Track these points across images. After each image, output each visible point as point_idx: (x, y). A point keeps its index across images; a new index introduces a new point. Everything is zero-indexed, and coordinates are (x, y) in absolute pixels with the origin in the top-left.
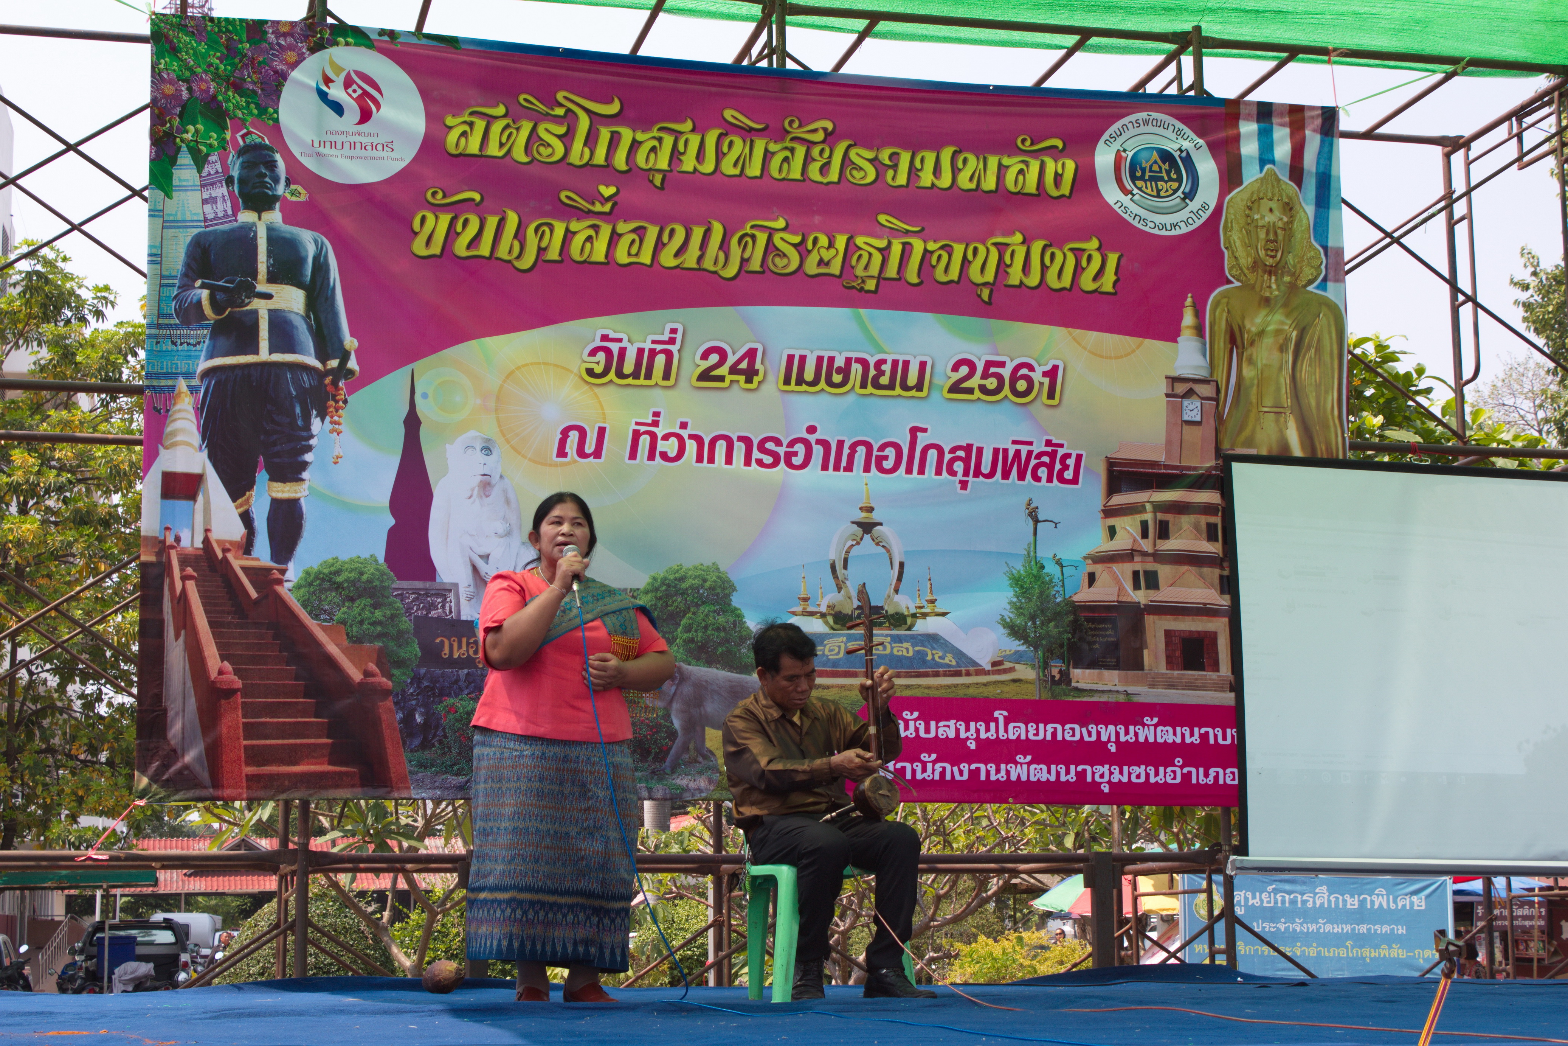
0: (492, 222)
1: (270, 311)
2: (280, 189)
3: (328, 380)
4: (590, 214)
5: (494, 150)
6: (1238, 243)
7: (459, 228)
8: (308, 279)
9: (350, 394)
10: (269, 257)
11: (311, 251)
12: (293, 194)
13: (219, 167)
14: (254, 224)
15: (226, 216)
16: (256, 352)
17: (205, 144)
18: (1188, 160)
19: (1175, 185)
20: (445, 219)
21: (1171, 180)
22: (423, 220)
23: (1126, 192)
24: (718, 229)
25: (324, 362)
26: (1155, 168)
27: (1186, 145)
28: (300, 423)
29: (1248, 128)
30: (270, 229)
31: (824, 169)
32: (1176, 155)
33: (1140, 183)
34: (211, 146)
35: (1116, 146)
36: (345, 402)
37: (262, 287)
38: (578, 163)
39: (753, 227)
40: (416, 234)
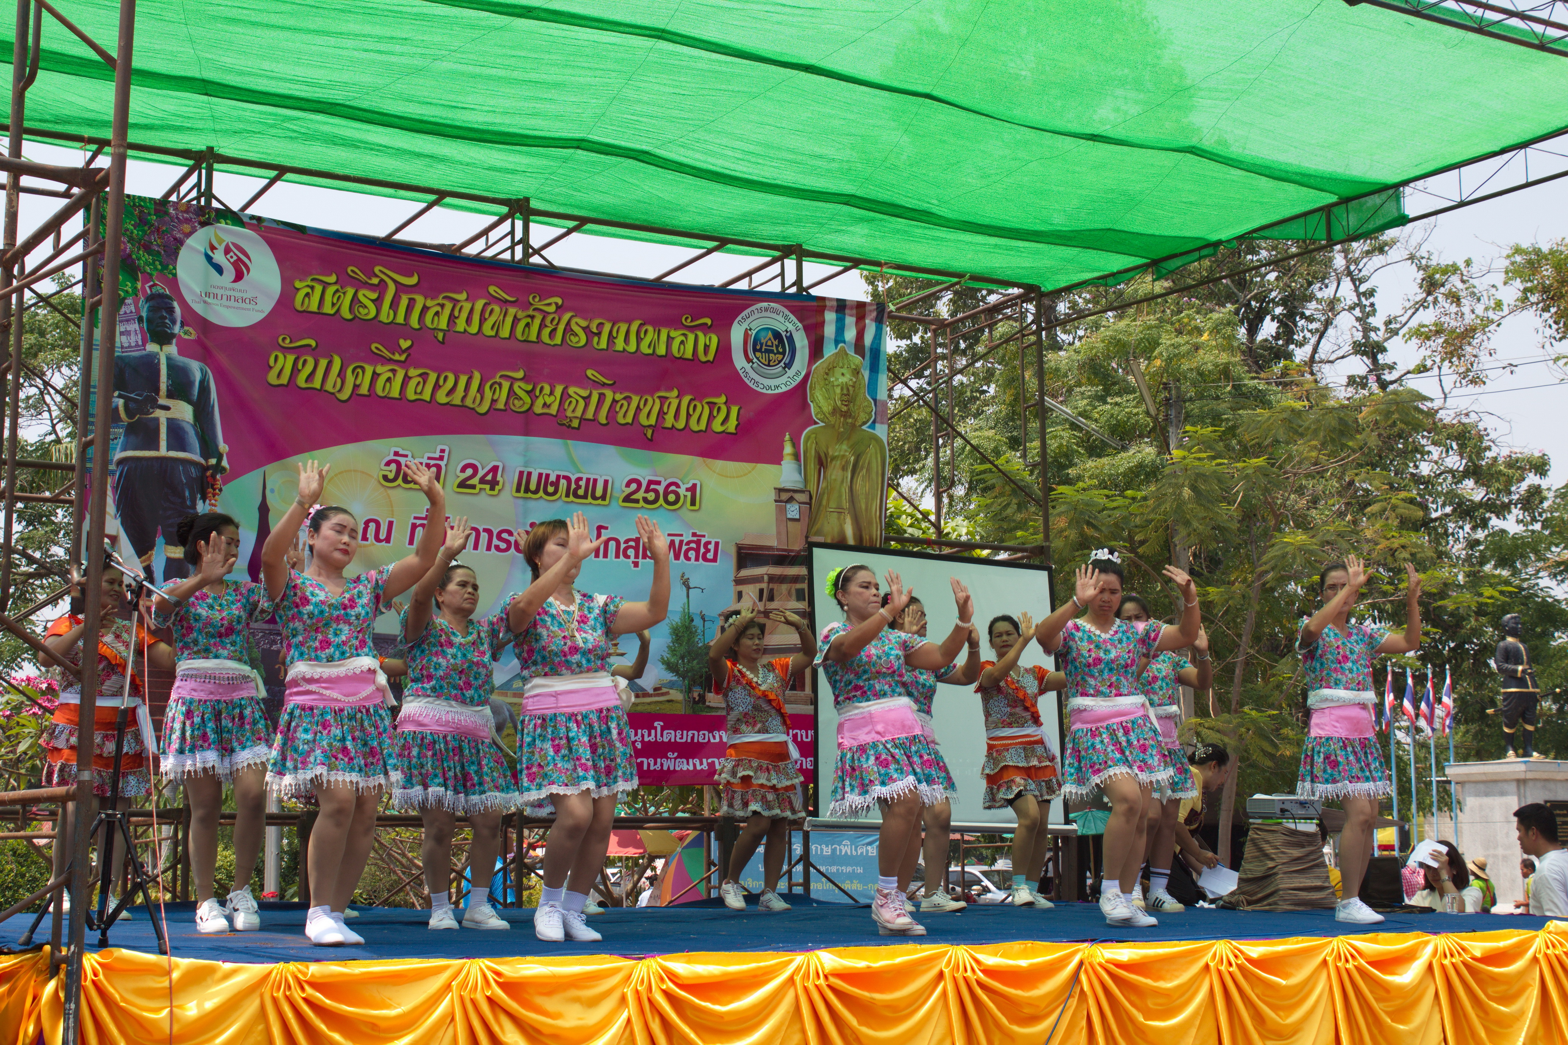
0: (323, 363)
1: (168, 419)
2: (177, 329)
3: (209, 473)
4: (391, 361)
5: (328, 309)
6: (820, 398)
7: (300, 367)
8: (196, 398)
9: (225, 483)
10: (168, 378)
11: (198, 376)
12: (186, 333)
13: (133, 308)
14: (158, 354)
15: (137, 345)
16: (157, 448)
17: (123, 290)
18: (790, 339)
19: (780, 357)
20: (291, 358)
21: (779, 353)
22: (276, 358)
23: (749, 360)
24: (477, 376)
25: (206, 460)
26: (769, 343)
27: (791, 327)
28: (188, 503)
29: (830, 317)
30: (169, 359)
31: (552, 334)
32: (783, 334)
33: (758, 354)
34: (127, 292)
35: (745, 326)
36: (221, 490)
37: (162, 401)
38: (386, 321)
39: (501, 377)
40: (271, 368)
